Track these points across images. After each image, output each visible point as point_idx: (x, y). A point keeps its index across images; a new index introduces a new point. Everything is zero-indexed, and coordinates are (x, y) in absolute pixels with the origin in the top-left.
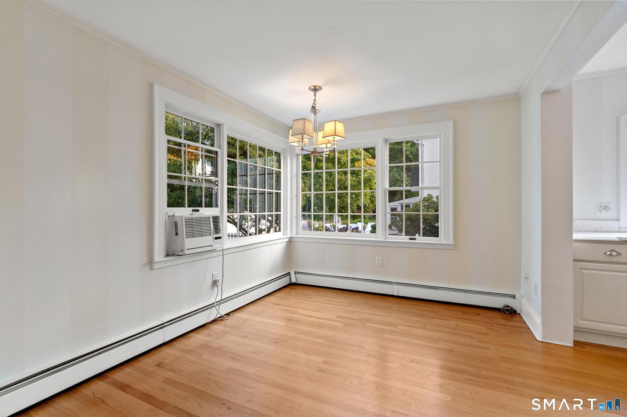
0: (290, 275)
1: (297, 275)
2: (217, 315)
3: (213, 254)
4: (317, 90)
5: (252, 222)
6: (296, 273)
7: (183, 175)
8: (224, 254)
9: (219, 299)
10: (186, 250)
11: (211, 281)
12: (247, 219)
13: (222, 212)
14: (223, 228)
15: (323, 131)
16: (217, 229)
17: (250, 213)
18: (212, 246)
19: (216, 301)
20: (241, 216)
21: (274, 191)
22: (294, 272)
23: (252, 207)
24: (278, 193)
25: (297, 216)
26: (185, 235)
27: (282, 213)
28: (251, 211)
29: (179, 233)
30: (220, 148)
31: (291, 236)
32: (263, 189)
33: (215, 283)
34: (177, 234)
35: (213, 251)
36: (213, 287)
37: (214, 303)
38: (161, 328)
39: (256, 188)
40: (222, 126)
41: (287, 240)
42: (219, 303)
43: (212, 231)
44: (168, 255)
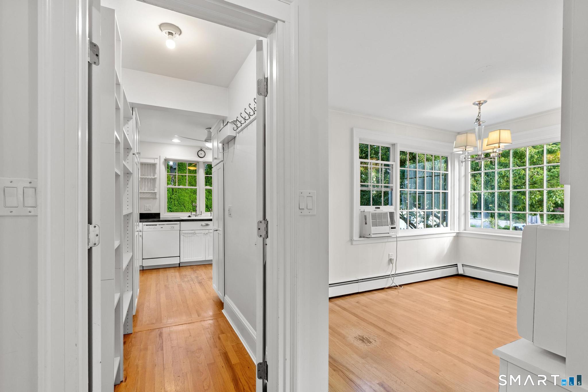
0: (457, 266)
1: (465, 268)
2: (392, 284)
3: (390, 240)
4: (482, 104)
5: (420, 218)
6: (463, 265)
7: (369, 184)
8: (397, 240)
9: (393, 273)
10: (372, 235)
11: (388, 259)
12: (416, 215)
13: (396, 209)
14: (396, 220)
15: (487, 139)
16: (392, 222)
17: (419, 210)
18: (389, 233)
19: (391, 274)
20: (410, 212)
21: (441, 191)
22: (462, 265)
23: (421, 203)
24: (446, 192)
25: (465, 214)
26: (371, 224)
27: (449, 210)
28: (419, 208)
29: (367, 223)
30: (394, 161)
31: (458, 232)
32: (430, 190)
33: (391, 261)
34: (366, 224)
35: (389, 237)
36: (389, 264)
37: (390, 275)
38: (357, 282)
39: (424, 189)
40: (396, 144)
41: (455, 234)
42: (394, 276)
43: (389, 223)
44: (360, 237)
